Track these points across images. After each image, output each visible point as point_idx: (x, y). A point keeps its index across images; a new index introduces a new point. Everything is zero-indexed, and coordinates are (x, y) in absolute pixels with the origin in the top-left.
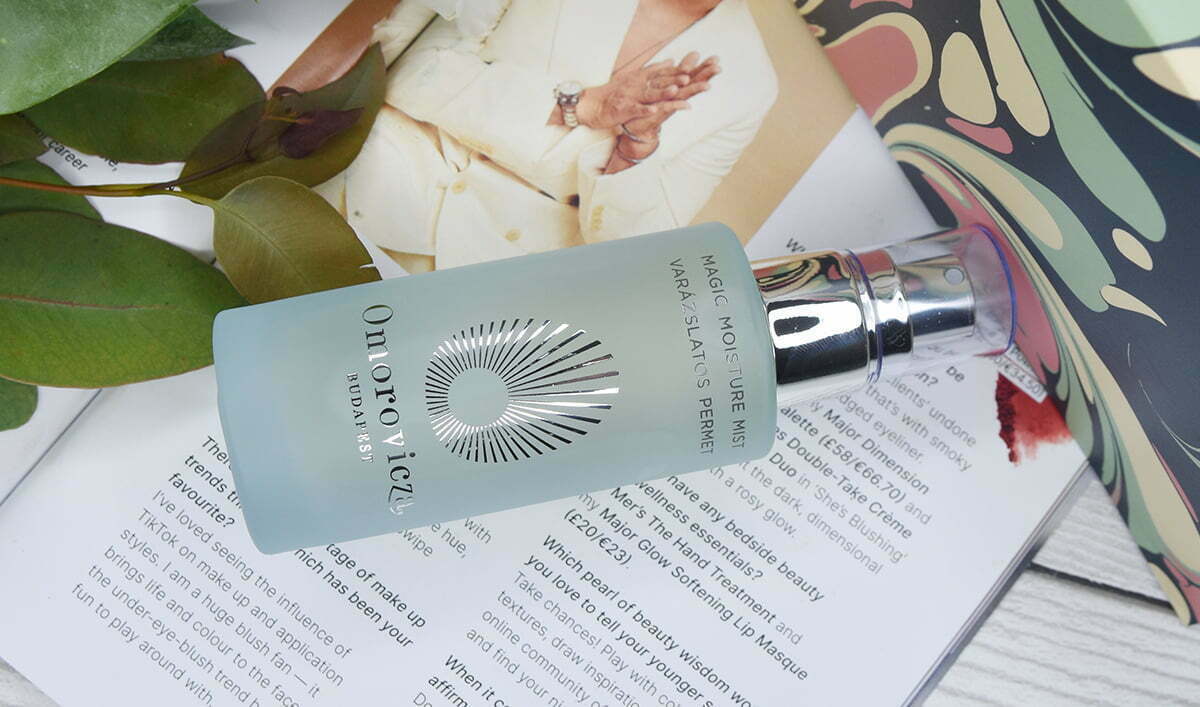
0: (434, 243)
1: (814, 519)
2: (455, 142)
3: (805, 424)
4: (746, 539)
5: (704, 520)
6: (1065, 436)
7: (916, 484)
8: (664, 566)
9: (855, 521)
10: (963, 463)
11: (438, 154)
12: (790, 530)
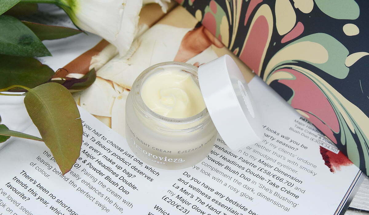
0: (111, 113)
1: (260, 194)
2: (118, 85)
3: (251, 165)
4: (234, 203)
5: (217, 198)
6: (349, 163)
7: (297, 180)
8: (203, 214)
9: (276, 194)
10: (313, 173)
11: (113, 88)
12: (251, 199)
